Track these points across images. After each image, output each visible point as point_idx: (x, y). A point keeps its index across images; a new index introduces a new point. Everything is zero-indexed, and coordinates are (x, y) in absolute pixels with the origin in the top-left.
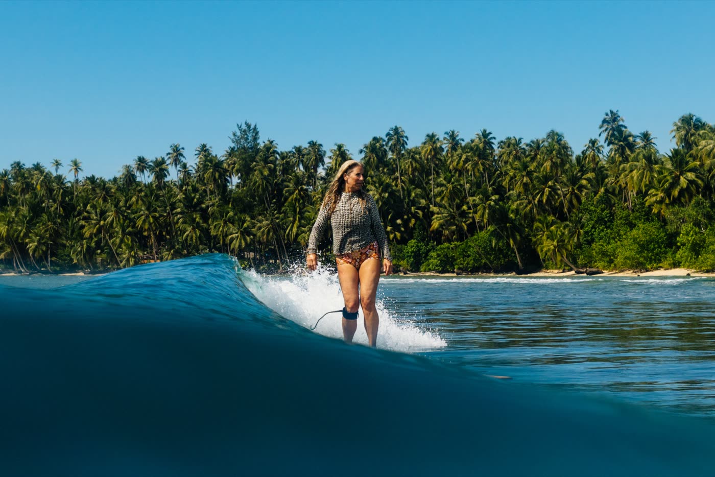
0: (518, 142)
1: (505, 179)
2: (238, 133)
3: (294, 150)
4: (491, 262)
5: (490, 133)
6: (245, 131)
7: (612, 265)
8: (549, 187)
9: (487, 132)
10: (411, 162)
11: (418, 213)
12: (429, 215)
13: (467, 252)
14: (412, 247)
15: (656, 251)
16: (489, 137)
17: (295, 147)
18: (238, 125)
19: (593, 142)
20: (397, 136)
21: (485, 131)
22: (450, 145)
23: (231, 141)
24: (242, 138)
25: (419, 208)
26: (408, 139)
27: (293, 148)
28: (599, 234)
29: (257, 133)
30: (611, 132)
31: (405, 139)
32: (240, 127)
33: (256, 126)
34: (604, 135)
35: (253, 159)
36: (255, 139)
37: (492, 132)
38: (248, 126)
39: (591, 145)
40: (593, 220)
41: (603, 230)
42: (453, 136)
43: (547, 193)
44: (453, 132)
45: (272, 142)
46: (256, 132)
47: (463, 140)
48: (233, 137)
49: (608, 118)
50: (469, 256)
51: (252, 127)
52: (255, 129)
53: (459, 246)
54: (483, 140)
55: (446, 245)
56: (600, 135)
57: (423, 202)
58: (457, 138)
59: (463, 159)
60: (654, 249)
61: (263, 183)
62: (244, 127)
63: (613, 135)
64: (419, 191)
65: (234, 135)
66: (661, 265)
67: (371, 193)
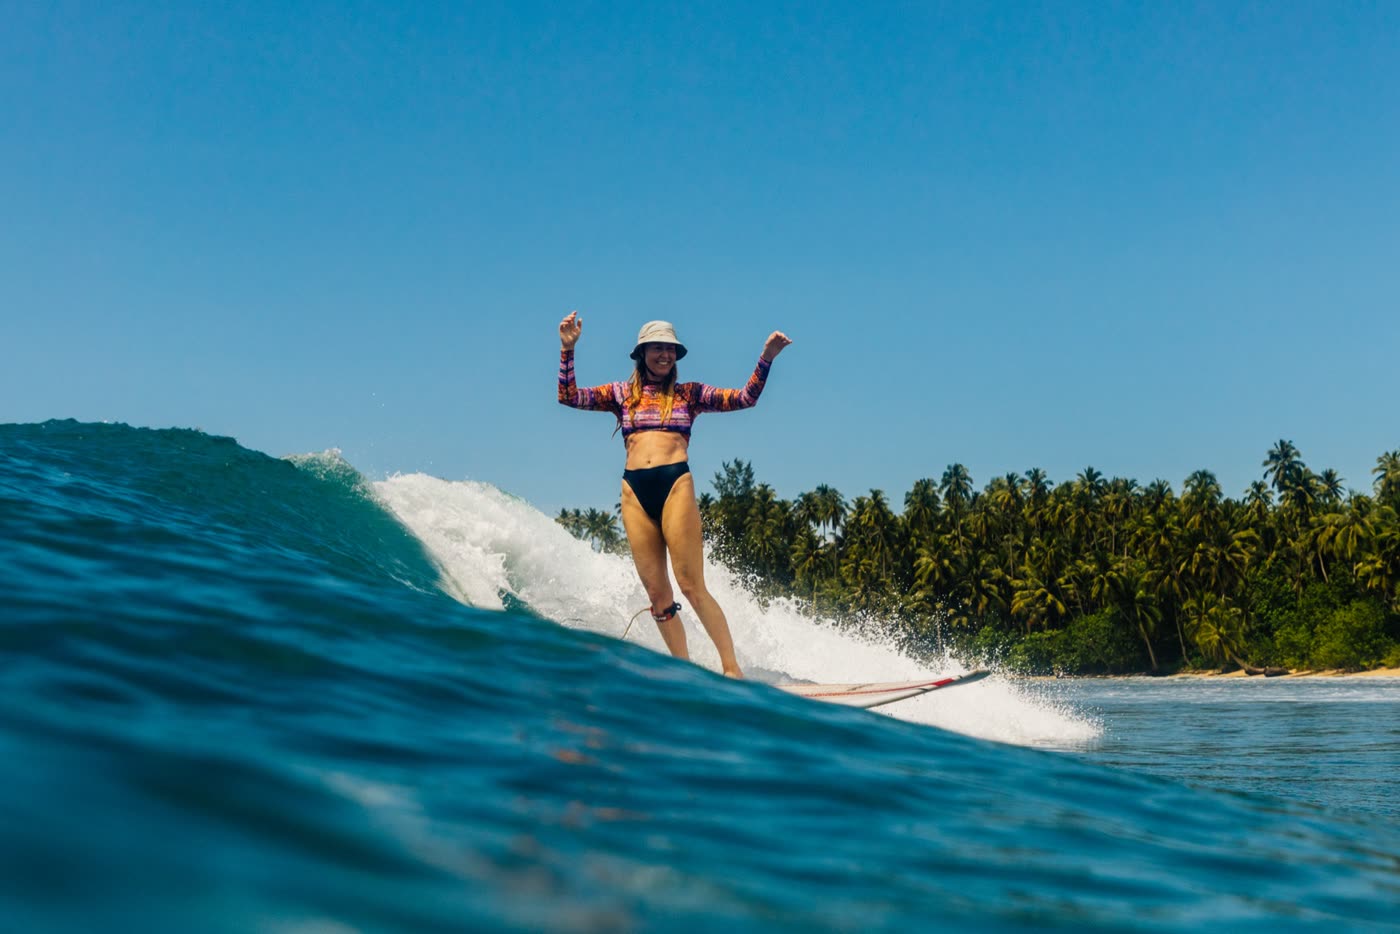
0: (1128, 485)
1: (1130, 540)
2: (724, 475)
3: (801, 499)
4: (1109, 659)
5: (1099, 474)
6: (733, 472)
7: (1307, 662)
8: (1200, 551)
9: (1094, 472)
10: (985, 518)
11: (992, 590)
12: (1009, 592)
13: (1070, 645)
14: (986, 637)
15: (1374, 642)
16: (1097, 479)
17: (802, 495)
18: (724, 464)
19: (1258, 487)
20: (956, 477)
21: (1091, 470)
22: (1033, 491)
23: (713, 486)
24: (729, 481)
25: (991, 582)
26: (972, 482)
27: (800, 496)
28: (1277, 618)
29: (751, 475)
30: (1282, 472)
31: (969, 483)
32: (726, 467)
33: (749, 465)
34: (1271, 477)
35: (744, 512)
36: (747, 483)
37: (1102, 472)
38: (739, 464)
39: (1255, 490)
40: (1266, 598)
41: (1282, 613)
42: (1036, 476)
43: (1198, 560)
44: (1036, 471)
45: (767, 487)
46: (749, 472)
47: (1051, 483)
48: (715, 481)
49: (1276, 451)
50: (1074, 651)
51: (744, 466)
52: (748, 468)
53: (1056, 636)
54: (1088, 483)
55: (1037, 635)
56: (1265, 476)
57: (997, 572)
58: (1043, 480)
59: (1058, 511)
60: (1370, 640)
61: (765, 547)
62: (732, 466)
63: (1285, 476)
64: (990, 557)
65: (718, 477)
66: (1382, 661)
67: (924, 560)
